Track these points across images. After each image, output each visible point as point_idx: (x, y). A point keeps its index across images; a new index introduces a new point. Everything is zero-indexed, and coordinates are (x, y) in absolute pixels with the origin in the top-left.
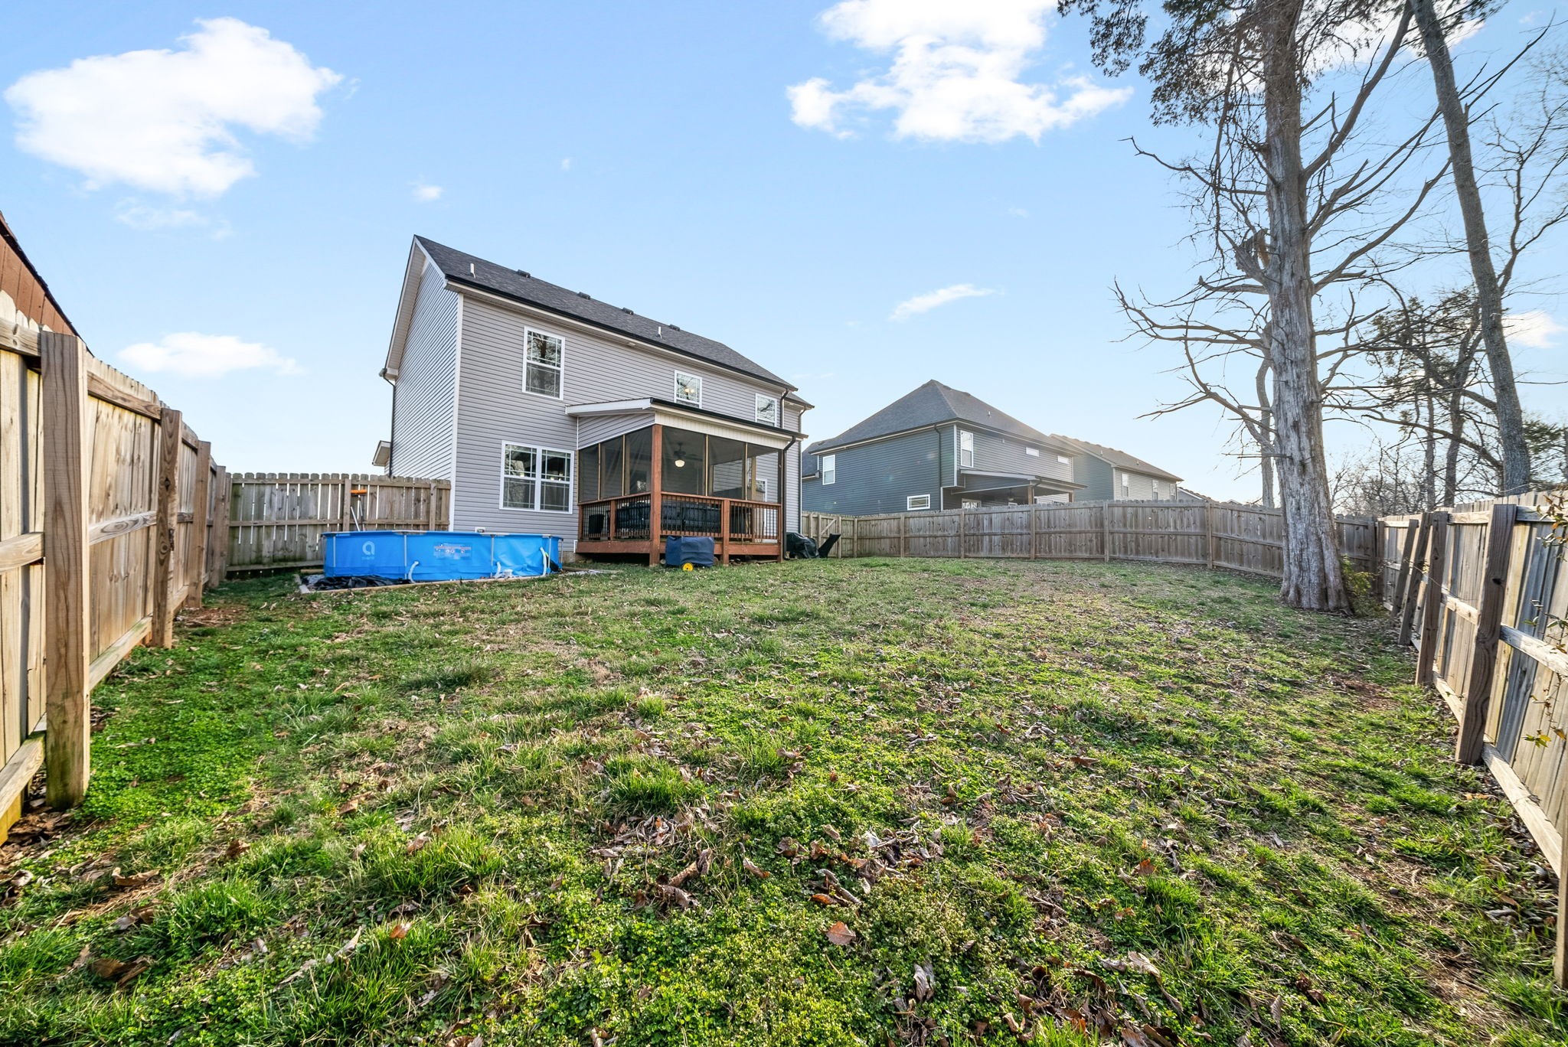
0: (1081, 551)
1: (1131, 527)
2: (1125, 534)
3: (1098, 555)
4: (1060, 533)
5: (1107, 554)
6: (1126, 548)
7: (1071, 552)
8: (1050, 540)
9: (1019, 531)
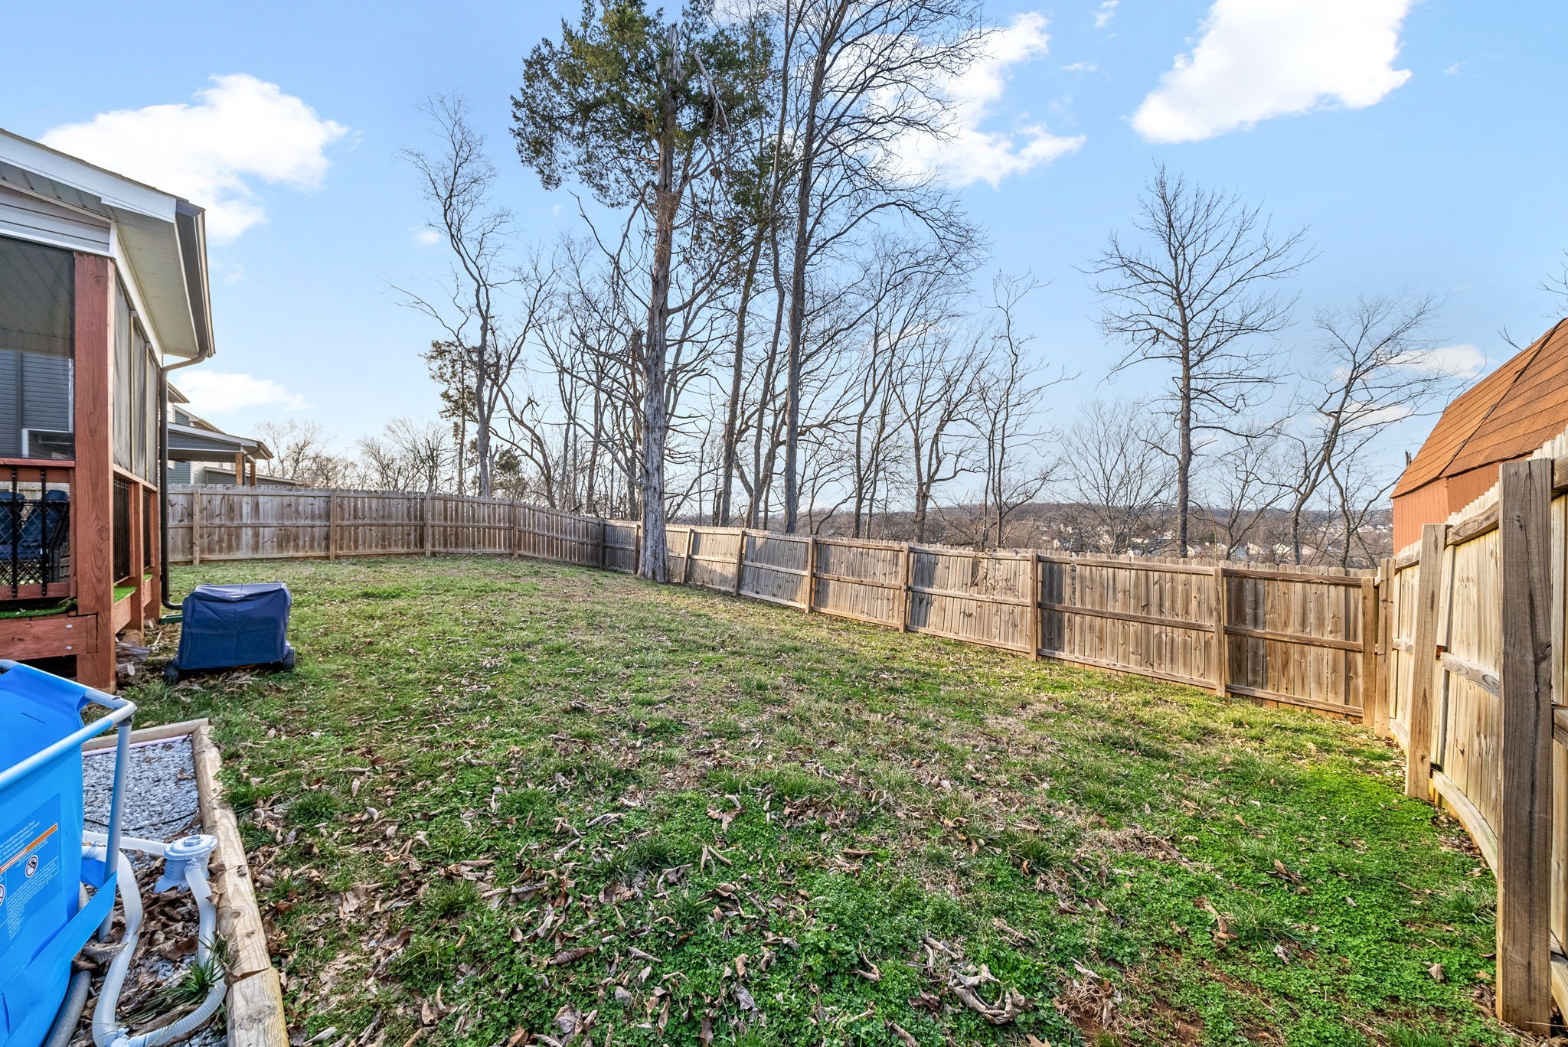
0: (396, 545)
1: (451, 520)
2: (445, 528)
3: (417, 550)
4: (371, 525)
5: (428, 548)
6: (445, 541)
7: (384, 547)
8: (356, 534)
9: (309, 522)
